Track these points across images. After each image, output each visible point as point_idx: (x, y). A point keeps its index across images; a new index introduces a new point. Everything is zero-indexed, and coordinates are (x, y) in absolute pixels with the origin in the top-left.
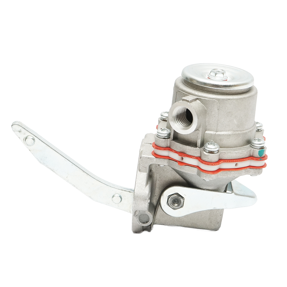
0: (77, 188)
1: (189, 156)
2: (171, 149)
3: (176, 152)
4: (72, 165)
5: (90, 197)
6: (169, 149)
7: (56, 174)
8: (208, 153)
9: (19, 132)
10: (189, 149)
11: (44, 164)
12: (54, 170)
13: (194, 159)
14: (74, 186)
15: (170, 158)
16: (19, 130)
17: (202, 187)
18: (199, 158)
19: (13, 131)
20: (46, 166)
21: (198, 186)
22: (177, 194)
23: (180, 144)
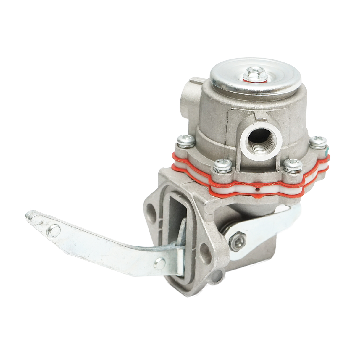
0: (113, 269)
1: (268, 184)
2: (239, 182)
3: (247, 184)
4: (106, 242)
5: (129, 274)
6: (236, 184)
7: (88, 261)
8: (295, 173)
9: (40, 225)
10: (266, 177)
11: (73, 254)
12: (85, 257)
13: (274, 186)
14: (110, 267)
15: (238, 194)
16: (40, 221)
17: (262, 215)
18: (281, 183)
19: (33, 226)
20: (76, 255)
21: (257, 214)
22: (239, 233)
23: (254, 173)
